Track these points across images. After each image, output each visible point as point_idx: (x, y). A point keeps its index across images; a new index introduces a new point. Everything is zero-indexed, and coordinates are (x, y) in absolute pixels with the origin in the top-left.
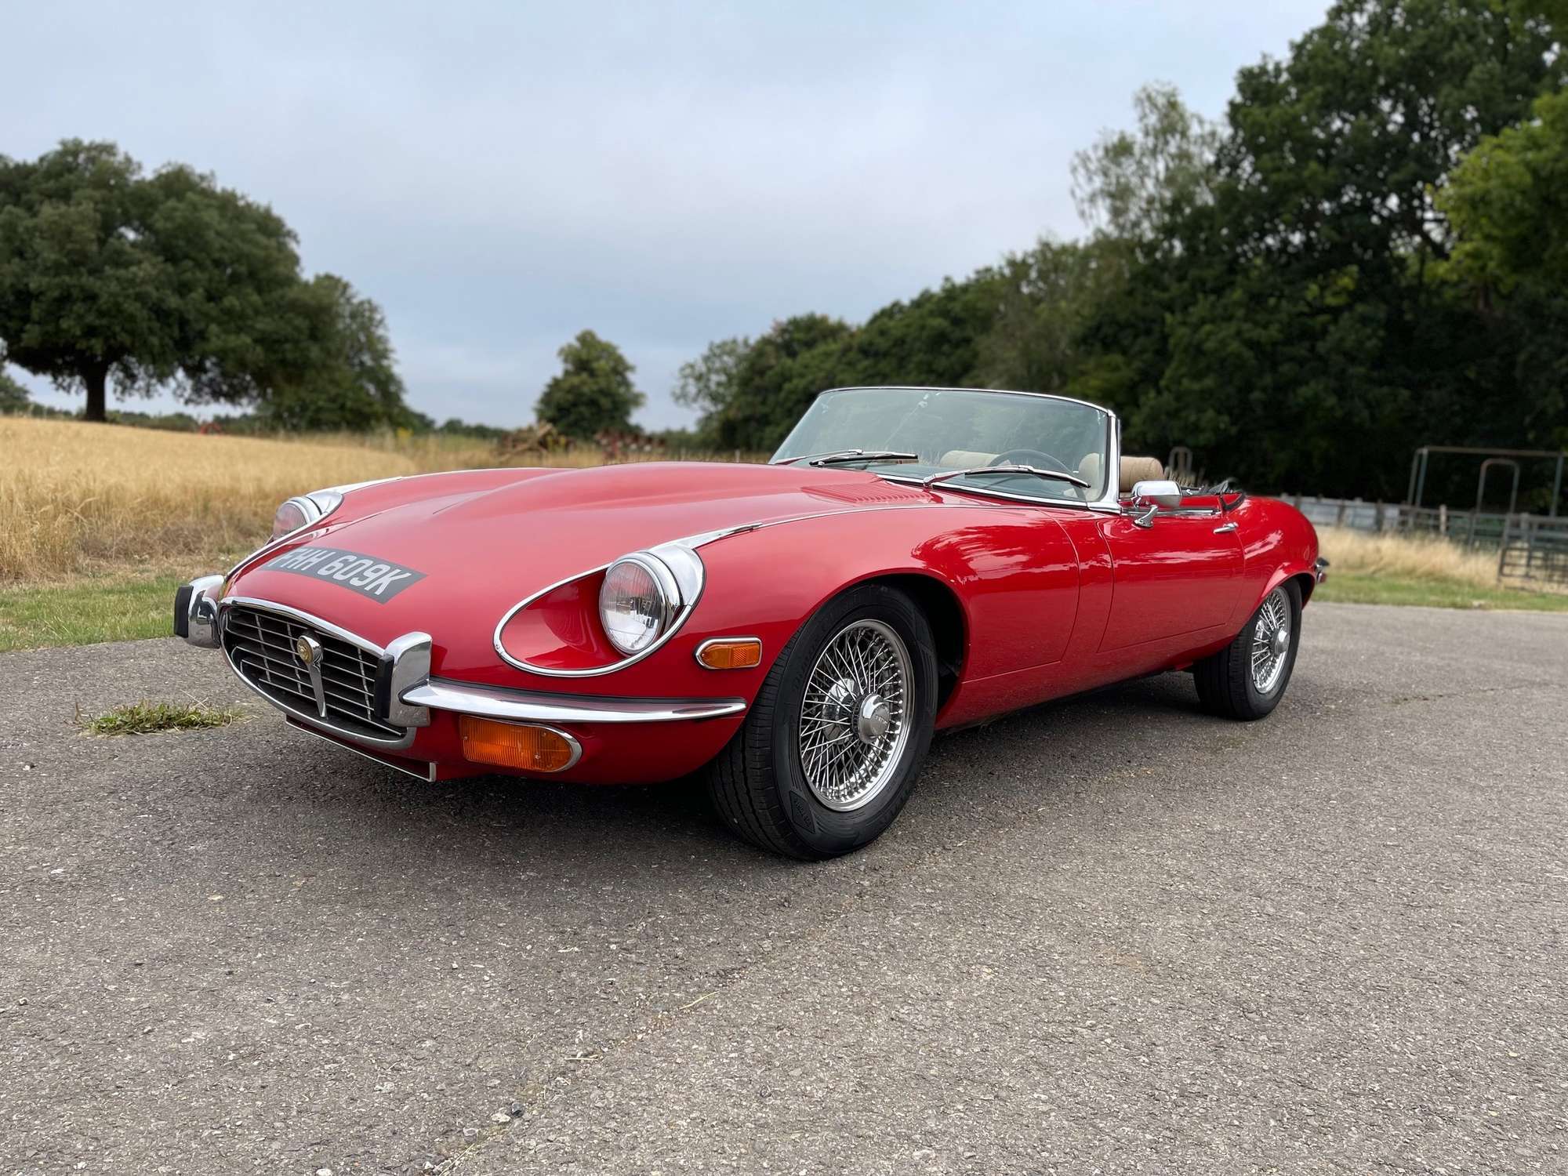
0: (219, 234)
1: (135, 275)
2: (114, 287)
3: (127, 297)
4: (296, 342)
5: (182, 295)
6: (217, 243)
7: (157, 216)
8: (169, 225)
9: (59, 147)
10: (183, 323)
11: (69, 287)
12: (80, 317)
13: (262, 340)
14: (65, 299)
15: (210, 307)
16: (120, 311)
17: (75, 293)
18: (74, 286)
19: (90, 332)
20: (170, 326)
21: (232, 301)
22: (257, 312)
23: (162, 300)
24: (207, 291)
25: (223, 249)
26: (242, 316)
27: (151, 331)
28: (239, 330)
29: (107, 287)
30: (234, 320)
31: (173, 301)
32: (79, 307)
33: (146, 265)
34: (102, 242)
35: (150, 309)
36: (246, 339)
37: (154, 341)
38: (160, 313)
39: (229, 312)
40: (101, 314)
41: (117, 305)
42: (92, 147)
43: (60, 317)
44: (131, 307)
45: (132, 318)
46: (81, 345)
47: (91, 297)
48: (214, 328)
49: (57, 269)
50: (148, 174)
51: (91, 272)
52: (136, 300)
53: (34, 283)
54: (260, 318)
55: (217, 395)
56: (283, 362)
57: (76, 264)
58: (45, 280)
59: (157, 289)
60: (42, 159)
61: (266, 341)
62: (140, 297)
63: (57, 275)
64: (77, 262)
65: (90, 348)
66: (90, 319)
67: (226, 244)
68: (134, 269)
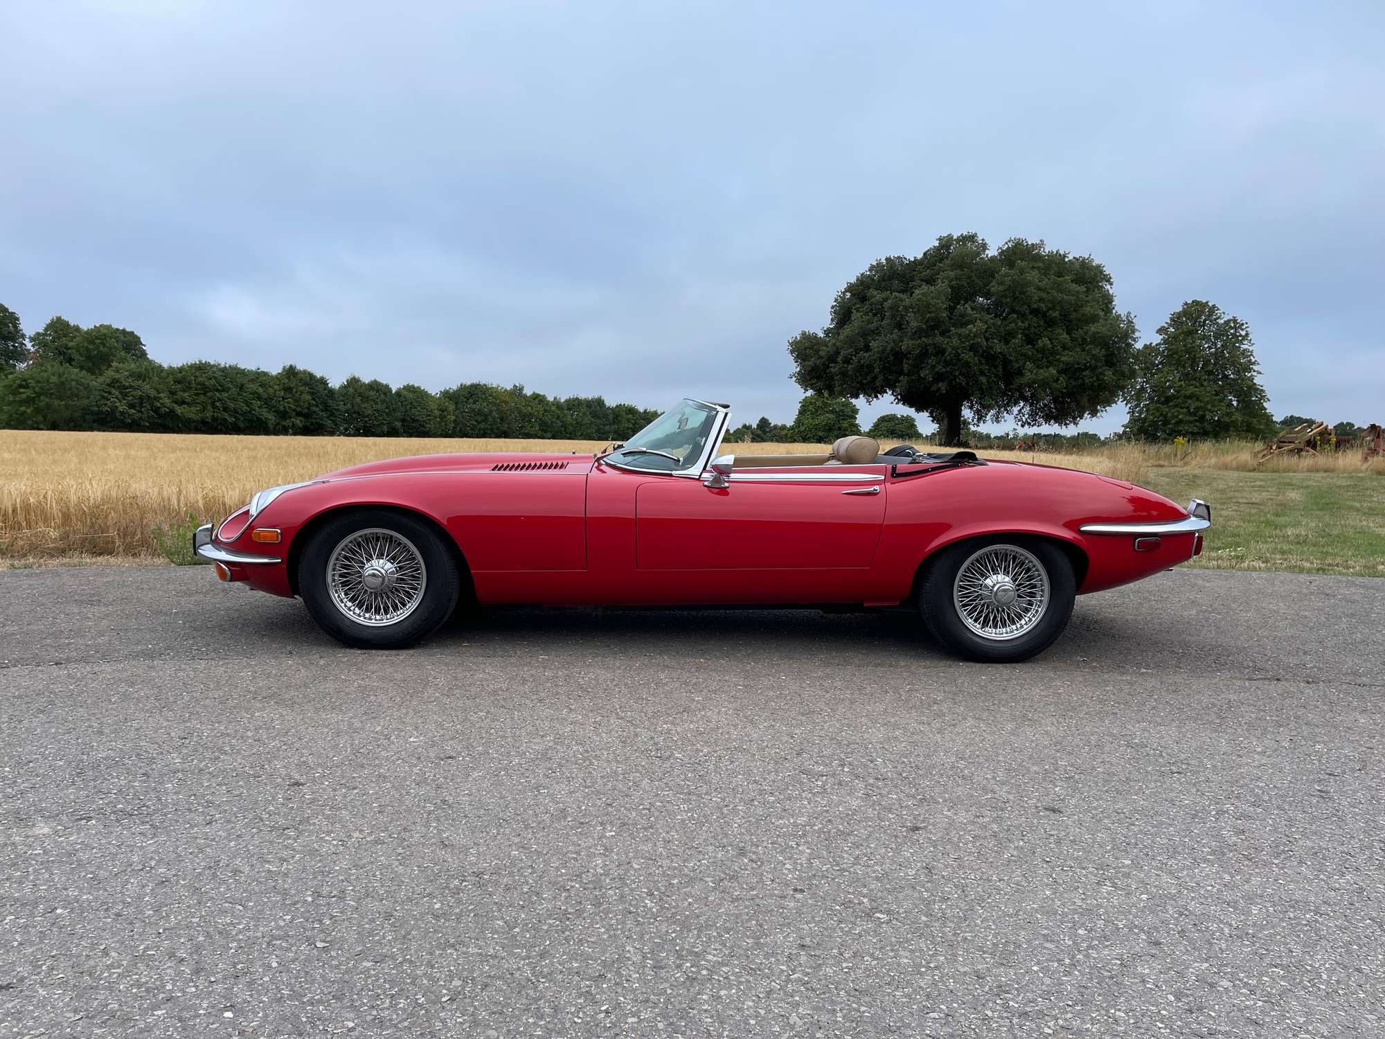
0: (1039, 289)
1: (970, 331)
2: (955, 341)
3: (964, 348)
4: (1093, 369)
5: (1007, 342)
6: (1036, 295)
7: (994, 283)
8: (1001, 288)
9: (937, 244)
10: (1006, 362)
11: (926, 345)
12: (933, 367)
13: (1067, 370)
14: (924, 354)
15: (1028, 349)
16: (959, 360)
17: (930, 349)
18: (930, 345)
19: (939, 377)
20: (996, 367)
21: (1045, 342)
22: (1064, 348)
23: (992, 348)
24: (1026, 336)
25: (1041, 300)
26: (1053, 353)
27: (982, 373)
28: (1050, 364)
29: (950, 343)
30: (1046, 357)
31: (999, 347)
32: (932, 361)
33: (979, 323)
34: (951, 309)
35: (982, 356)
36: (1053, 371)
37: (983, 379)
38: (989, 357)
39: (1042, 351)
40: (947, 363)
41: (958, 355)
42: (958, 240)
43: (921, 369)
44: (968, 356)
45: (967, 364)
46: (934, 388)
47: (940, 352)
48: (1029, 365)
49: (918, 333)
50: (992, 252)
51: (943, 334)
52: (970, 350)
53: (906, 345)
54: (1066, 352)
55: (1048, 418)
56: (1083, 387)
57: (933, 328)
58: (911, 342)
59: (987, 340)
60: (925, 254)
61: (1069, 371)
62: (973, 348)
63: (920, 338)
64: (935, 326)
65: (939, 389)
66: (939, 368)
67: (1044, 295)
68: (970, 326)
